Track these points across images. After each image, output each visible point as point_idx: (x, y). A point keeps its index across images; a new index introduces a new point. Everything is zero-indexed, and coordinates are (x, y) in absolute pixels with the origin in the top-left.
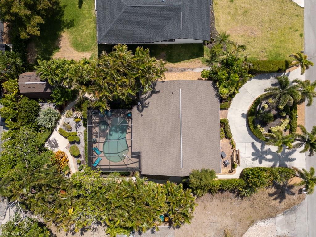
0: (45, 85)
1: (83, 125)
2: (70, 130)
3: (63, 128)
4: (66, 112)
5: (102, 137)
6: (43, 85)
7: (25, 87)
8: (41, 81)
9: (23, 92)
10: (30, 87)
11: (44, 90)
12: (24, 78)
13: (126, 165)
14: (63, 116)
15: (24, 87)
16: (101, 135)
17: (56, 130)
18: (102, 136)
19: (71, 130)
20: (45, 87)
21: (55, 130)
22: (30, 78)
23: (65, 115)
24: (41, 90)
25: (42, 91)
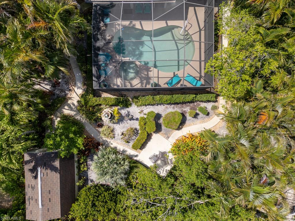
0: (44, 171)
1: (127, 109)
2: (135, 132)
3: (131, 144)
4: (104, 139)
5: (149, 73)
6: (45, 174)
7: (48, 209)
8: (36, 177)
9: (60, 211)
10: (50, 199)
11: (56, 172)
12: (31, 211)
13: (200, 30)
14: (112, 144)
15: (48, 211)
16: (145, 75)
17: (137, 156)
18: (146, 73)
19: (136, 129)
20: (49, 171)
21: (135, 158)
22: (32, 200)
23: (109, 140)
24: (55, 178)
25: (58, 175)
